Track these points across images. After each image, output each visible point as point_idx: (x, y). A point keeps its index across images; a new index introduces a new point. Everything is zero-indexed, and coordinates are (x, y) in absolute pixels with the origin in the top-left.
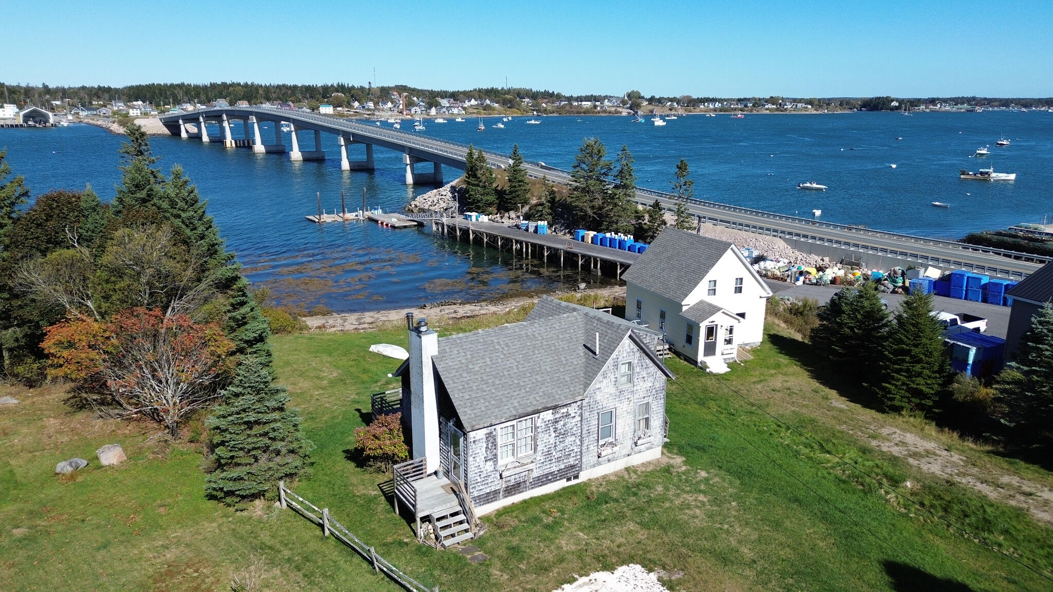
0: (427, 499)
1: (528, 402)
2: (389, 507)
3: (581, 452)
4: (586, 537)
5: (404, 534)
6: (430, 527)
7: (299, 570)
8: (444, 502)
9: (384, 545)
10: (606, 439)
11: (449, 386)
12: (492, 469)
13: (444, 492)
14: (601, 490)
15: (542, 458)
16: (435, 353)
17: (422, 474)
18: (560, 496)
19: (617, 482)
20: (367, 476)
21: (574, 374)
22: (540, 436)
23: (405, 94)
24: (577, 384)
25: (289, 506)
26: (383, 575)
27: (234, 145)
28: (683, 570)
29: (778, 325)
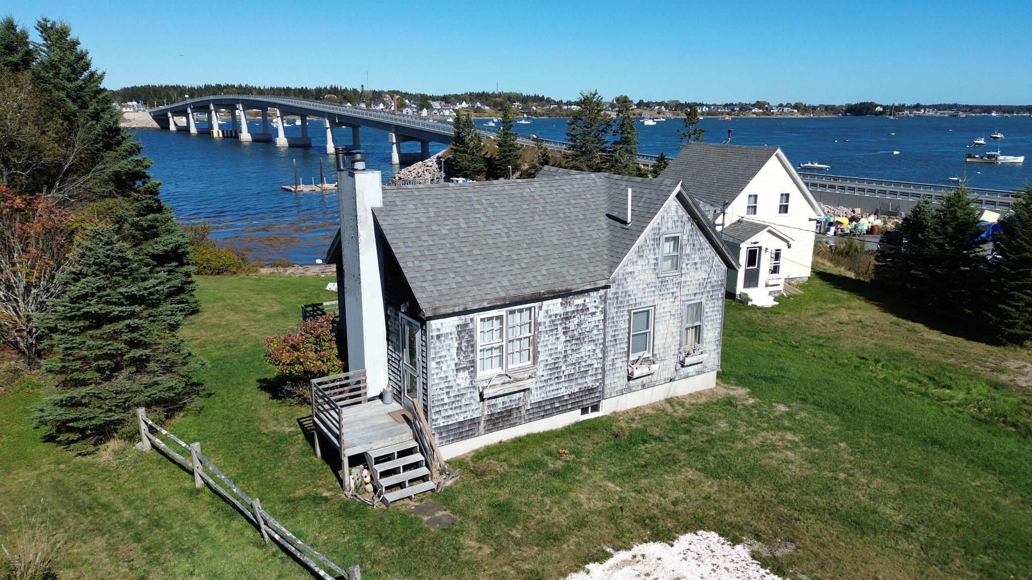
0: (363, 429)
1: (525, 281)
2: (308, 447)
3: (603, 369)
4: (619, 489)
5: (323, 486)
6: (366, 472)
7: (139, 541)
8: (390, 434)
9: (290, 501)
10: (640, 354)
11: (398, 250)
12: (467, 384)
13: (392, 420)
14: (634, 425)
15: (545, 373)
16: (379, 203)
17: (360, 395)
18: (572, 433)
19: (657, 417)
20: (284, 410)
21: (593, 250)
22: (543, 337)
23: (397, 97)
24: (599, 263)
25: (154, 446)
26: (275, 548)
27: (221, 135)
28: (792, 541)
29: (823, 264)
